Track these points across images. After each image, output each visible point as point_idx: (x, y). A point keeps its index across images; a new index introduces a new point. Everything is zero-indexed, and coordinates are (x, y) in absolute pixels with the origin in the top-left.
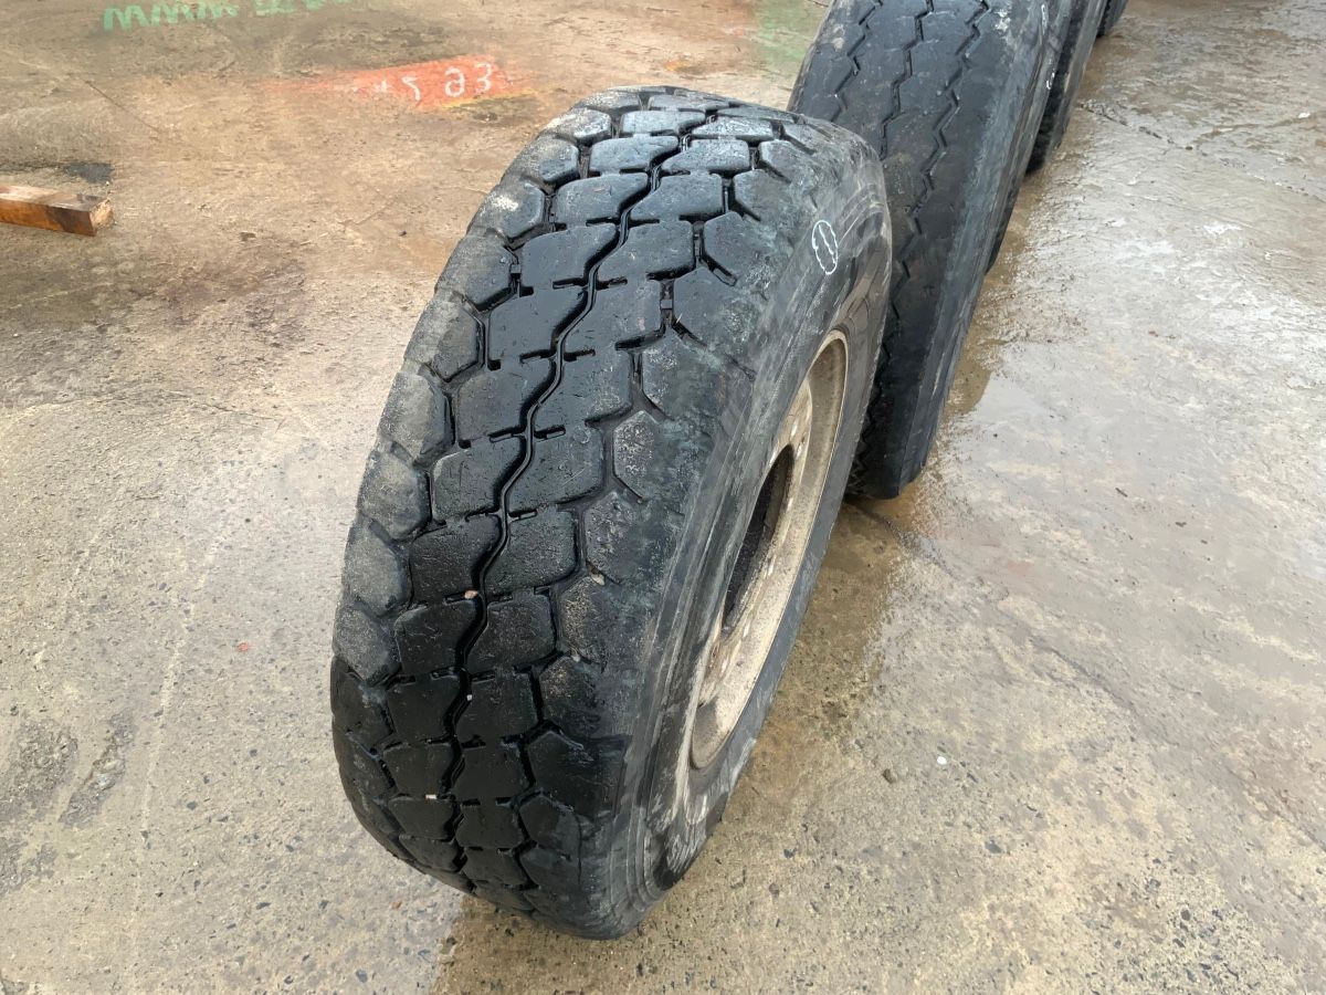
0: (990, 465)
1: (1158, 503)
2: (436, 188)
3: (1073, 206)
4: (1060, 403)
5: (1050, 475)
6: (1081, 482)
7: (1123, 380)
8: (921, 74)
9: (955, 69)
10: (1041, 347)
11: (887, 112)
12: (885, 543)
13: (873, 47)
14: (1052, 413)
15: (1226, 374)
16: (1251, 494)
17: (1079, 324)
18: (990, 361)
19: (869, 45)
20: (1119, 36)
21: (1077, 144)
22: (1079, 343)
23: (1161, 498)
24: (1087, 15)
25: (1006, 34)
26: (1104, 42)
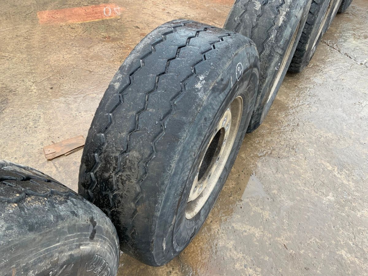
0: (234, 225)
1: (300, 255)
2: (74, 68)
3: (308, 89)
4: (273, 192)
5: (257, 233)
6: (270, 239)
7: (304, 181)
8: (151, 110)
9: (167, 110)
10: (275, 160)
11: (131, 128)
12: (173, 269)
13: (132, 91)
14: (268, 197)
15: (349, 181)
16: (343, 253)
17: (294, 149)
18: (252, 166)
19: (130, 89)
20: (347, 13)
21: (318, 61)
22: (291, 159)
23: (302, 252)
24: (316, 22)
25: (199, 91)
26: (341, 16)
